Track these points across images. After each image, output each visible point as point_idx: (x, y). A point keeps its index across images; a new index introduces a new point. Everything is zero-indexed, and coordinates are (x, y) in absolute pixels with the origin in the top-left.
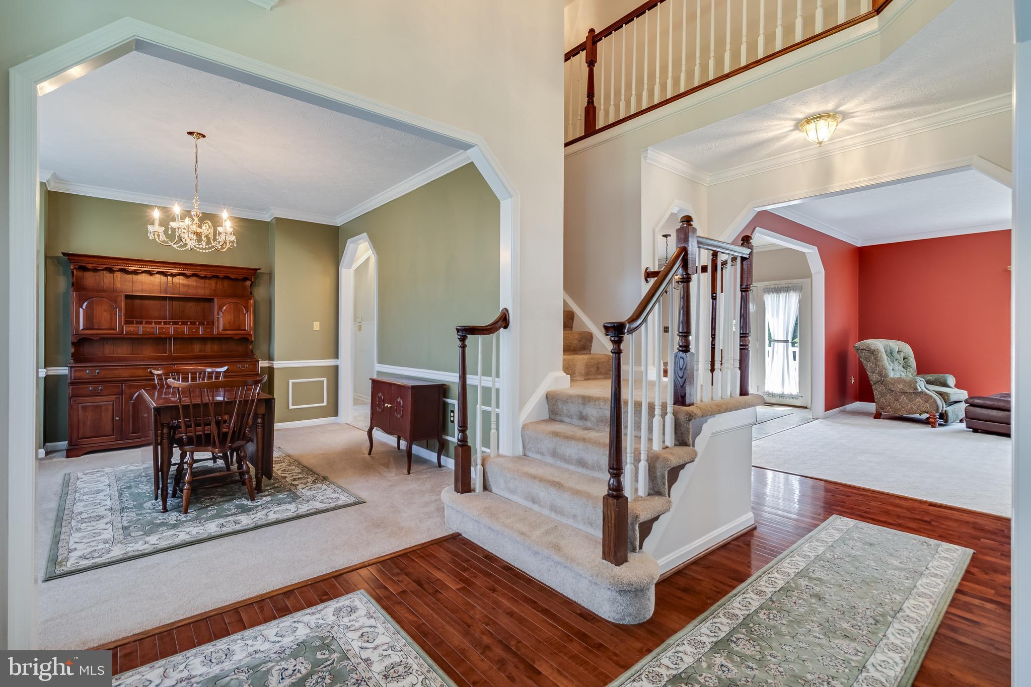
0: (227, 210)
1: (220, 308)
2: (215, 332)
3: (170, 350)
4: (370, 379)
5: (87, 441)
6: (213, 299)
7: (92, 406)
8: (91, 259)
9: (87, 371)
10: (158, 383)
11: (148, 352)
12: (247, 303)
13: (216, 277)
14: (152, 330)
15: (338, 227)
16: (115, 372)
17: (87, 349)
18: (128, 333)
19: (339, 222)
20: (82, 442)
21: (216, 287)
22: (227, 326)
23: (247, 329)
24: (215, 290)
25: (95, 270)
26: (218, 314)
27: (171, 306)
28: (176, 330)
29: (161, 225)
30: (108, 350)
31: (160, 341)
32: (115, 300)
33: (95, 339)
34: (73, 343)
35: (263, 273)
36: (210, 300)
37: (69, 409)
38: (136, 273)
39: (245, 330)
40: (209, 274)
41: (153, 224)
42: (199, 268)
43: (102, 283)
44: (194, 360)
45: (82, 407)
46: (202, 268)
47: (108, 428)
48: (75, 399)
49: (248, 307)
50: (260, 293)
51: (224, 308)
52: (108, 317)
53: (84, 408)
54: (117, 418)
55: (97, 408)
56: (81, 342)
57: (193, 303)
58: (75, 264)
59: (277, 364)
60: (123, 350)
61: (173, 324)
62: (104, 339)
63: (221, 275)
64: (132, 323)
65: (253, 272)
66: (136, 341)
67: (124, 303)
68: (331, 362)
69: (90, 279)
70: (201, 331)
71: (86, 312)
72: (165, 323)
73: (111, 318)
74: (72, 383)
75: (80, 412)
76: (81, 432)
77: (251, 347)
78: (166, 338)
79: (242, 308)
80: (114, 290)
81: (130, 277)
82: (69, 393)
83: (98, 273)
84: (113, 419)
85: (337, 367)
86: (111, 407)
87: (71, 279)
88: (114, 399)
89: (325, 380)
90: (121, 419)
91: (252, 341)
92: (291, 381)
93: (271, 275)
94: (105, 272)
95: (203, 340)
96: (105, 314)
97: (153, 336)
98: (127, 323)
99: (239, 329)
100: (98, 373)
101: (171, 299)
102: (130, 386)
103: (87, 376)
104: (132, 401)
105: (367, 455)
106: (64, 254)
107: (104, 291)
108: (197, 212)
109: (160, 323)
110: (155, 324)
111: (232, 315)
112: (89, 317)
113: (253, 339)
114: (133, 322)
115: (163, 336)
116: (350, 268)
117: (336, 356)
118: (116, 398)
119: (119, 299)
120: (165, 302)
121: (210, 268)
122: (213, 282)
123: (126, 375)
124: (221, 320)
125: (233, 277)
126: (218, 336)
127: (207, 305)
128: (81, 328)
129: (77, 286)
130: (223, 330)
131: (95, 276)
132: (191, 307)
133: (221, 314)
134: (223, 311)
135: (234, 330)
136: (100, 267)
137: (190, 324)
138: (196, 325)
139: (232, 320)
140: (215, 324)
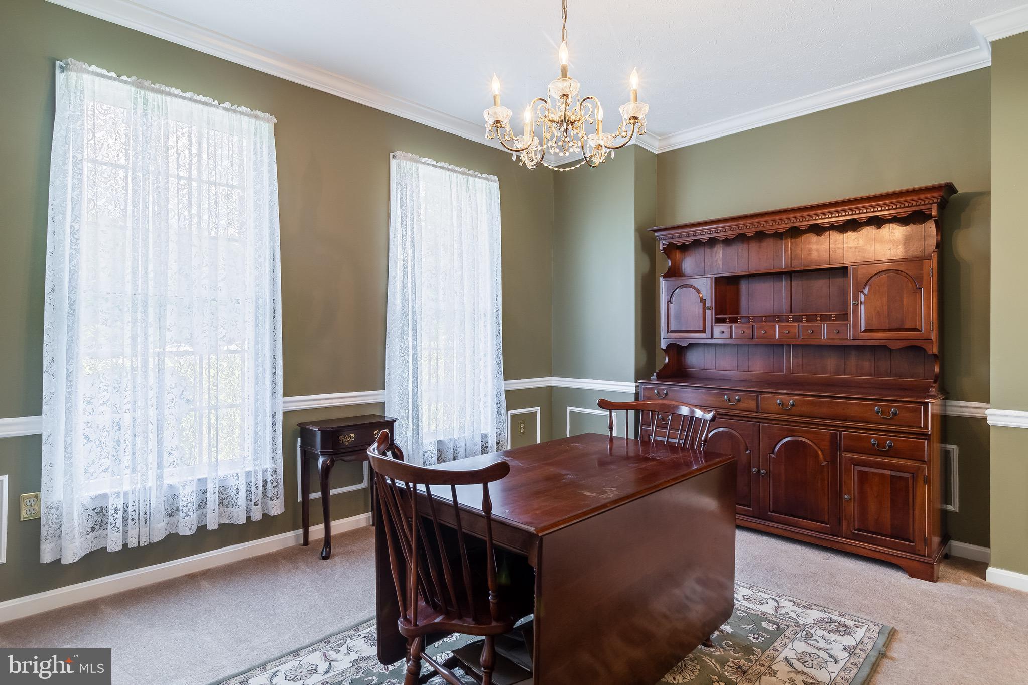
1: (860, 286)
2: (851, 335)
3: (787, 367)
6: (848, 268)
8: (679, 231)
9: (656, 392)
12: (921, 268)
22: (874, 322)
23: (920, 328)
31: (773, 349)
33: (682, 345)
34: (665, 350)
39: (916, 330)
49: (922, 276)
51: (869, 284)
63: (863, 217)
64: (725, 320)
67: (714, 291)
70: (825, 335)
71: (674, 308)
72: (767, 320)
77: (936, 368)
78: (781, 346)
91: (936, 355)
95: (825, 349)
96: (693, 308)
97: (752, 342)
98: (718, 321)
99: (901, 329)
110: (753, 321)
111: (885, 299)
113: (936, 351)
120: (779, 283)
124: (862, 310)
126: (857, 343)
127: (839, 281)
128: (670, 329)
130: (866, 331)
132: (821, 288)
133: (863, 298)
134: (866, 291)
135: (890, 330)
136: (688, 240)
137: (807, 321)
138: (816, 320)
139: (886, 308)
140: (849, 319)
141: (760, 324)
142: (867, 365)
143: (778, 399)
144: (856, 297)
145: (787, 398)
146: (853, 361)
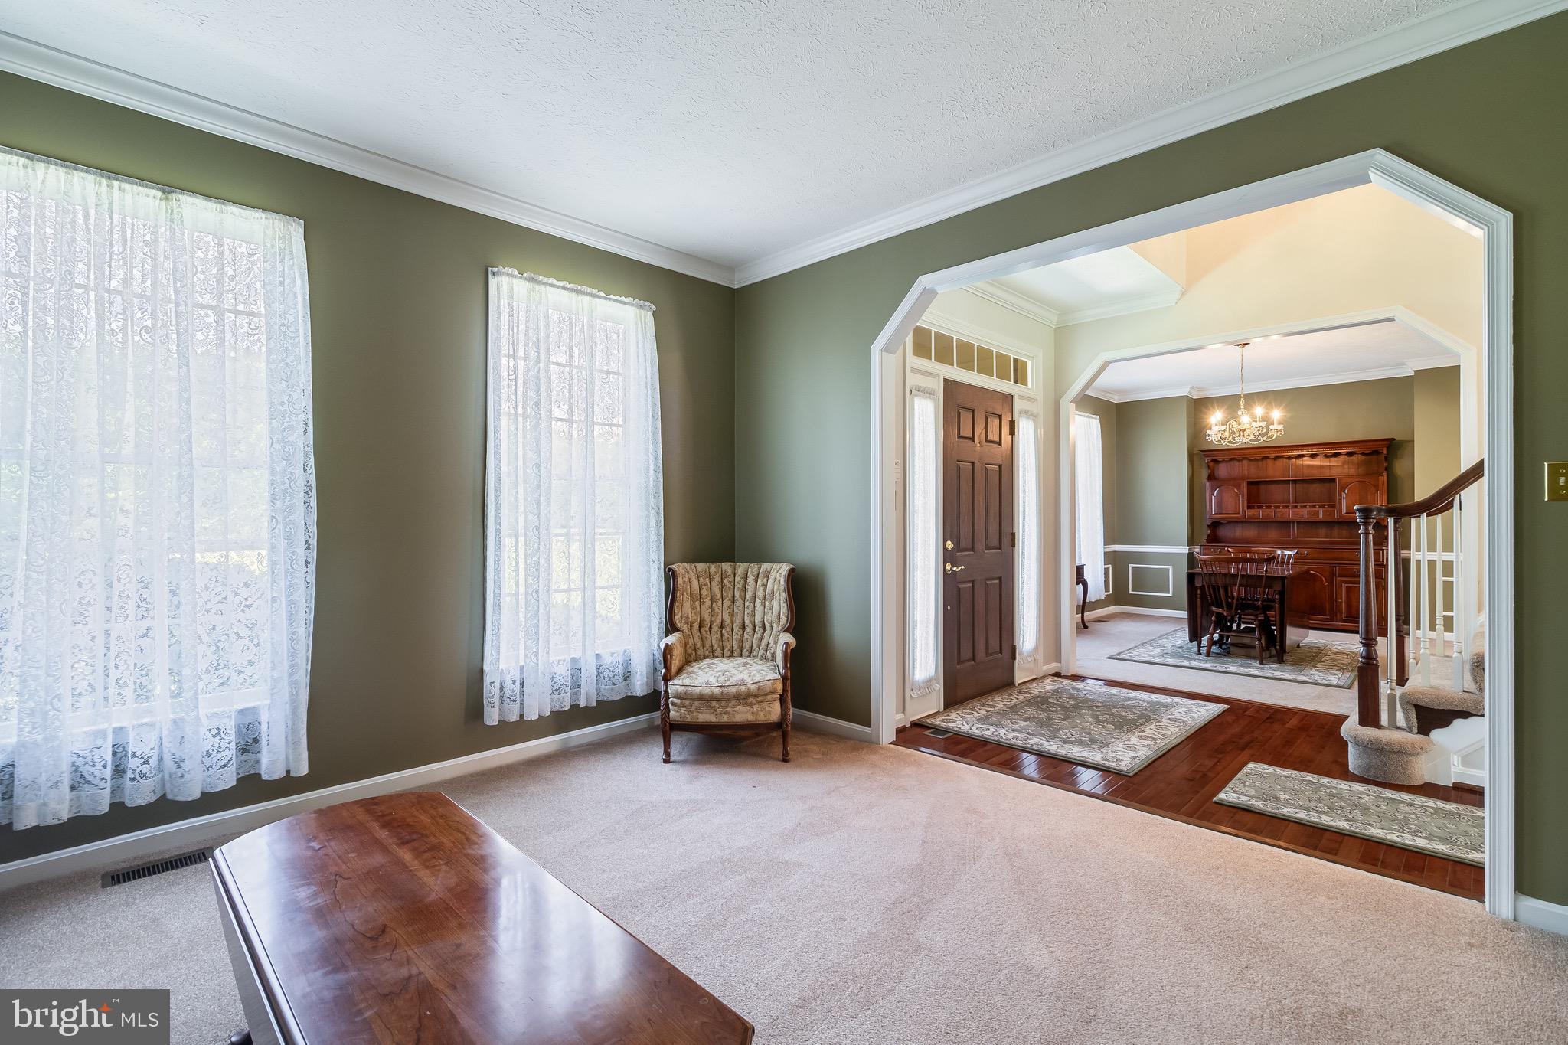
1: (1344, 489)
2: (1337, 515)
3: (1293, 534)
6: (1337, 479)
11: (1273, 534)
12: (1379, 479)
13: (1339, 454)
17: (1222, 532)
18: (1252, 516)
22: (1352, 508)
25: (1226, 462)
27: (1295, 489)
28: (1295, 513)
30: (1236, 531)
31: (1284, 524)
32: (1239, 486)
33: (1224, 522)
34: (1209, 525)
35: (1401, 444)
40: (1329, 452)
42: (1317, 447)
43: (1230, 471)
46: (1321, 447)
49: (1378, 486)
51: (1349, 488)
52: (1234, 502)
56: (1213, 525)
57: (1317, 485)
58: (1211, 458)
60: (1249, 532)
61: (1292, 508)
62: (1234, 522)
63: (1344, 452)
64: (1253, 507)
65: (1389, 443)
66: (1260, 523)
67: (1247, 488)
69: (1223, 469)
70: (1321, 515)
71: (1217, 499)
73: (1236, 502)
79: (1372, 487)
80: (1240, 479)
83: (1228, 464)
87: (1208, 471)
93: (1411, 442)
96: (1230, 500)
97: (1272, 520)
98: (1249, 507)
101: (1295, 482)
106: (1203, 449)
107: (1231, 478)
110: (1273, 508)
111: (1359, 496)
112: (1219, 504)
114: (1255, 506)
115: (1283, 520)
119: (1242, 486)
120: (1288, 485)
121: (1330, 446)
124: (1344, 502)
125: (1359, 452)
126: (1341, 520)
127: (1328, 486)
128: (1214, 513)
129: (1212, 478)
130: (1346, 513)
131: (1226, 466)
132: (1316, 489)
133: (1344, 495)
134: (1347, 491)
136: (1227, 458)
137: (1309, 508)
138: (1316, 508)
140: (1336, 507)
142: (1344, 532)
144: (1340, 495)
146: (1336, 531)
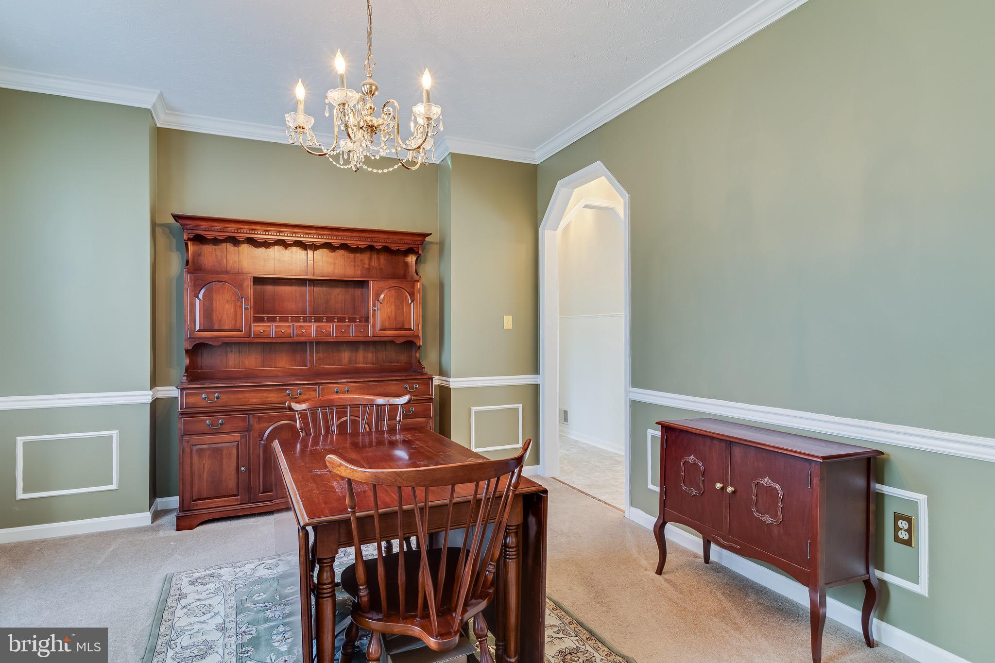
0: (430, 71)
1: (377, 296)
2: (370, 333)
3: (311, 361)
4: (657, 423)
5: (204, 504)
6: (368, 282)
7: (209, 449)
8: (210, 224)
9: (203, 396)
10: (301, 429)
11: (284, 363)
12: (413, 287)
13: (371, 248)
14: (288, 331)
15: (535, 167)
16: (240, 396)
17: (207, 360)
18: (259, 335)
19: (537, 157)
20: (197, 505)
21: (369, 265)
22: (387, 323)
23: (412, 328)
24: (369, 269)
25: (216, 241)
26: (374, 305)
27: (312, 294)
28: (319, 329)
29: (307, 112)
30: (233, 361)
31: (297, 346)
32: (240, 286)
33: (215, 344)
34: (187, 351)
35: (431, 243)
36: (362, 284)
37: (179, 455)
38: (266, 244)
39: (411, 329)
40: (363, 244)
41: (295, 110)
42: (349, 234)
43: (225, 260)
44: (343, 376)
45: (198, 450)
46: (354, 234)
47: (232, 484)
48: (186, 438)
49: (413, 294)
50: (428, 272)
51: (382, 296)
52: (232, 311)
53: (200, 451)
54: (243, 469)
55: (217, 452)
56: (197, 349)
57: (340, 289)
58: (189, 231)
59: (454, 383)
60: (250, 361)
61: (315, 321)
62: (228, 344)
63: (378, 246)
64: (261, 320)
65: (420, 238)
66: (269, 346)
67: (252, 290)
68: (528, 379)
69: (210, 255)
70: (352, 332)
71: (204, 305)
72: (305, 320)
73: (235, 312)
74: (183, 414)
75: (196, 459)
76: (196, 489)
77: (417, 355)
78: (306, 343)
79: (406, 296)
80: (239, 272)
81: (260, 251)
82: (180, 429)
83: (220, 247)
84: (238, 468)
85: (536, 387)
86: (234, 451)
87: (185, 255)
88: (239, 439)
89: (520, 406)
90: (248, 470)
91: (420, 347)
92: (474, 409)
93: (442, 246)
94: (228, 244)
95: (354, 345)
96: (227, 306)
97: (289, 340)
98: (256, 320)
99: (401, 329)
100: (218, 398)
101: (312, 283)
102: (260, 418)
103: (204, 404)
104: (262, 442)
105: (652, 574)
106: (177, 217)
107: (227, 272)
108: (371, 85)
109: (297, 320)
110: (292, 321)
111: (393, 307)
112: (208, 313)
113: (421, 343)
114: (263, 318)
115: (303, 339)
116: (556, 230)
117: (536, 370)
118: (242, 437)
119: (245, 284)
120: (303, 288)
121: (364, 235)
122: (365, 257)
123: (254, 400)
124: (378, 313)
125: (394, 247)
126: (375, 339)
127: (358, 292)
128: (197, 328)
129: (194, 267)
130: (381, 330)
131: (215, 251)
132: (338, 294)
133: (379, 305)
134: (381, 299)
135: (396, 330)
136: (221, 235)
137: (338, 321)
138: (345, 322)
139: (394, 313)
140: (370, 321)
141: (299, 324)
143: (335, 387)
145: (343, 385)
